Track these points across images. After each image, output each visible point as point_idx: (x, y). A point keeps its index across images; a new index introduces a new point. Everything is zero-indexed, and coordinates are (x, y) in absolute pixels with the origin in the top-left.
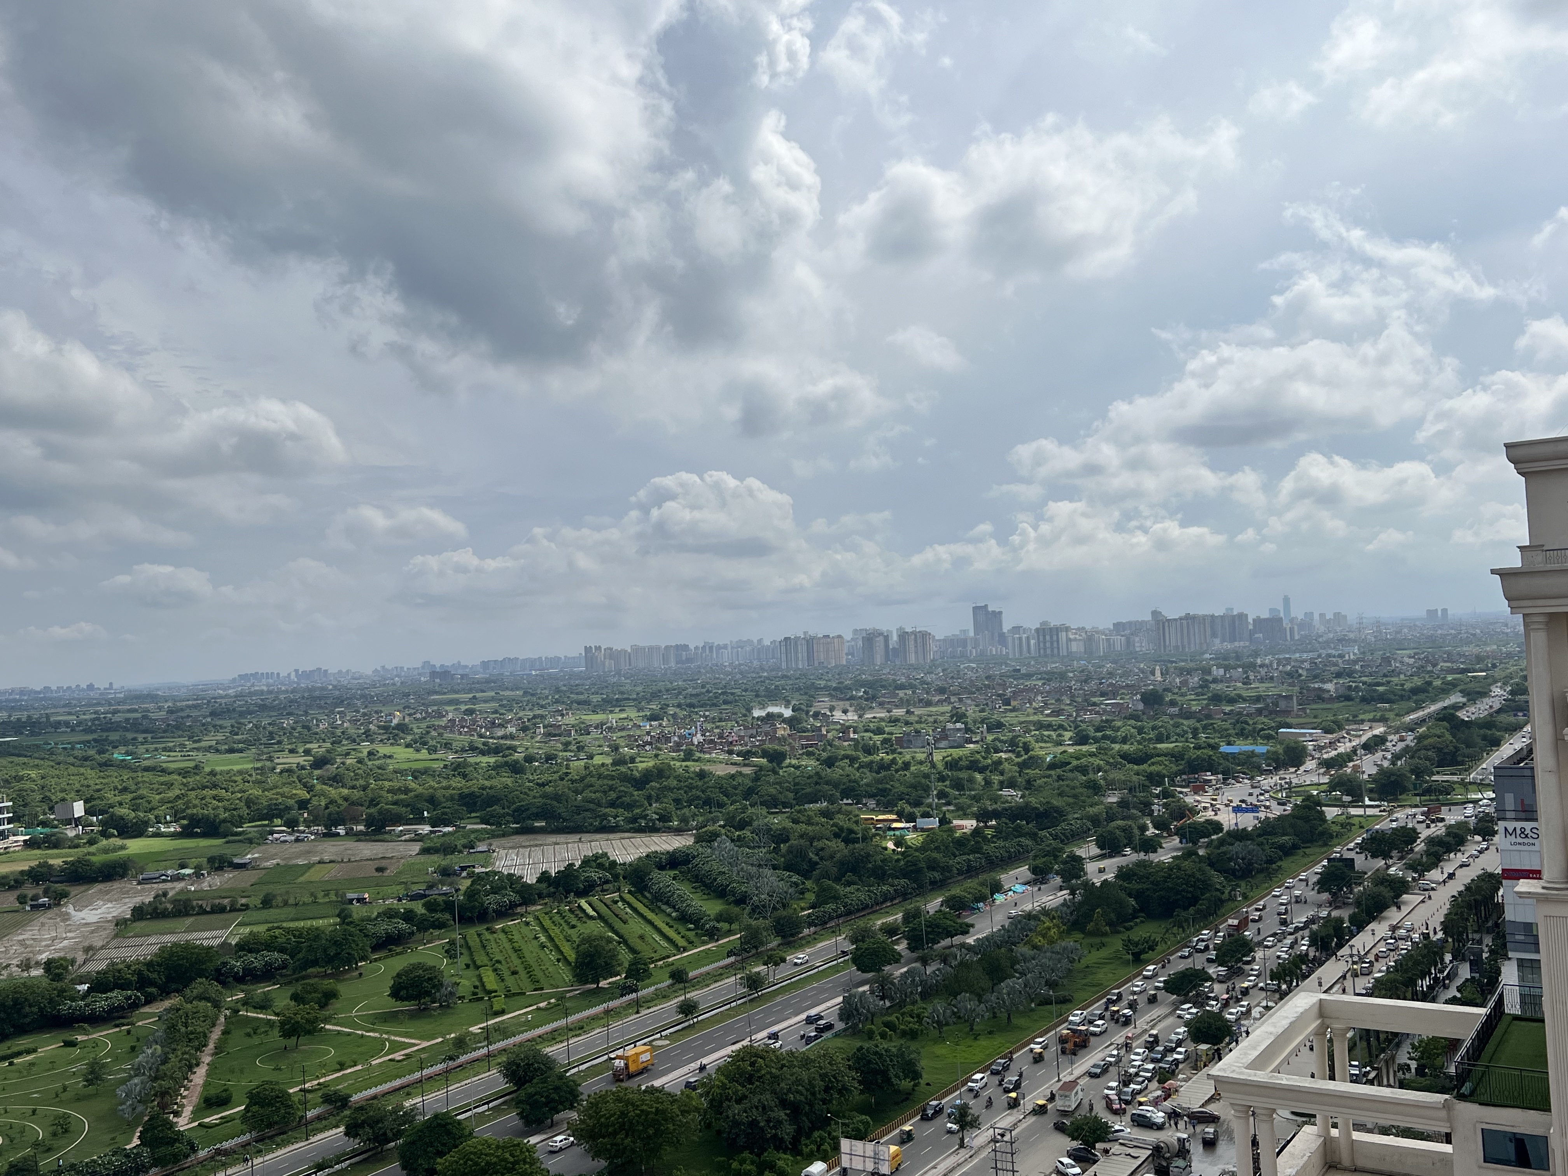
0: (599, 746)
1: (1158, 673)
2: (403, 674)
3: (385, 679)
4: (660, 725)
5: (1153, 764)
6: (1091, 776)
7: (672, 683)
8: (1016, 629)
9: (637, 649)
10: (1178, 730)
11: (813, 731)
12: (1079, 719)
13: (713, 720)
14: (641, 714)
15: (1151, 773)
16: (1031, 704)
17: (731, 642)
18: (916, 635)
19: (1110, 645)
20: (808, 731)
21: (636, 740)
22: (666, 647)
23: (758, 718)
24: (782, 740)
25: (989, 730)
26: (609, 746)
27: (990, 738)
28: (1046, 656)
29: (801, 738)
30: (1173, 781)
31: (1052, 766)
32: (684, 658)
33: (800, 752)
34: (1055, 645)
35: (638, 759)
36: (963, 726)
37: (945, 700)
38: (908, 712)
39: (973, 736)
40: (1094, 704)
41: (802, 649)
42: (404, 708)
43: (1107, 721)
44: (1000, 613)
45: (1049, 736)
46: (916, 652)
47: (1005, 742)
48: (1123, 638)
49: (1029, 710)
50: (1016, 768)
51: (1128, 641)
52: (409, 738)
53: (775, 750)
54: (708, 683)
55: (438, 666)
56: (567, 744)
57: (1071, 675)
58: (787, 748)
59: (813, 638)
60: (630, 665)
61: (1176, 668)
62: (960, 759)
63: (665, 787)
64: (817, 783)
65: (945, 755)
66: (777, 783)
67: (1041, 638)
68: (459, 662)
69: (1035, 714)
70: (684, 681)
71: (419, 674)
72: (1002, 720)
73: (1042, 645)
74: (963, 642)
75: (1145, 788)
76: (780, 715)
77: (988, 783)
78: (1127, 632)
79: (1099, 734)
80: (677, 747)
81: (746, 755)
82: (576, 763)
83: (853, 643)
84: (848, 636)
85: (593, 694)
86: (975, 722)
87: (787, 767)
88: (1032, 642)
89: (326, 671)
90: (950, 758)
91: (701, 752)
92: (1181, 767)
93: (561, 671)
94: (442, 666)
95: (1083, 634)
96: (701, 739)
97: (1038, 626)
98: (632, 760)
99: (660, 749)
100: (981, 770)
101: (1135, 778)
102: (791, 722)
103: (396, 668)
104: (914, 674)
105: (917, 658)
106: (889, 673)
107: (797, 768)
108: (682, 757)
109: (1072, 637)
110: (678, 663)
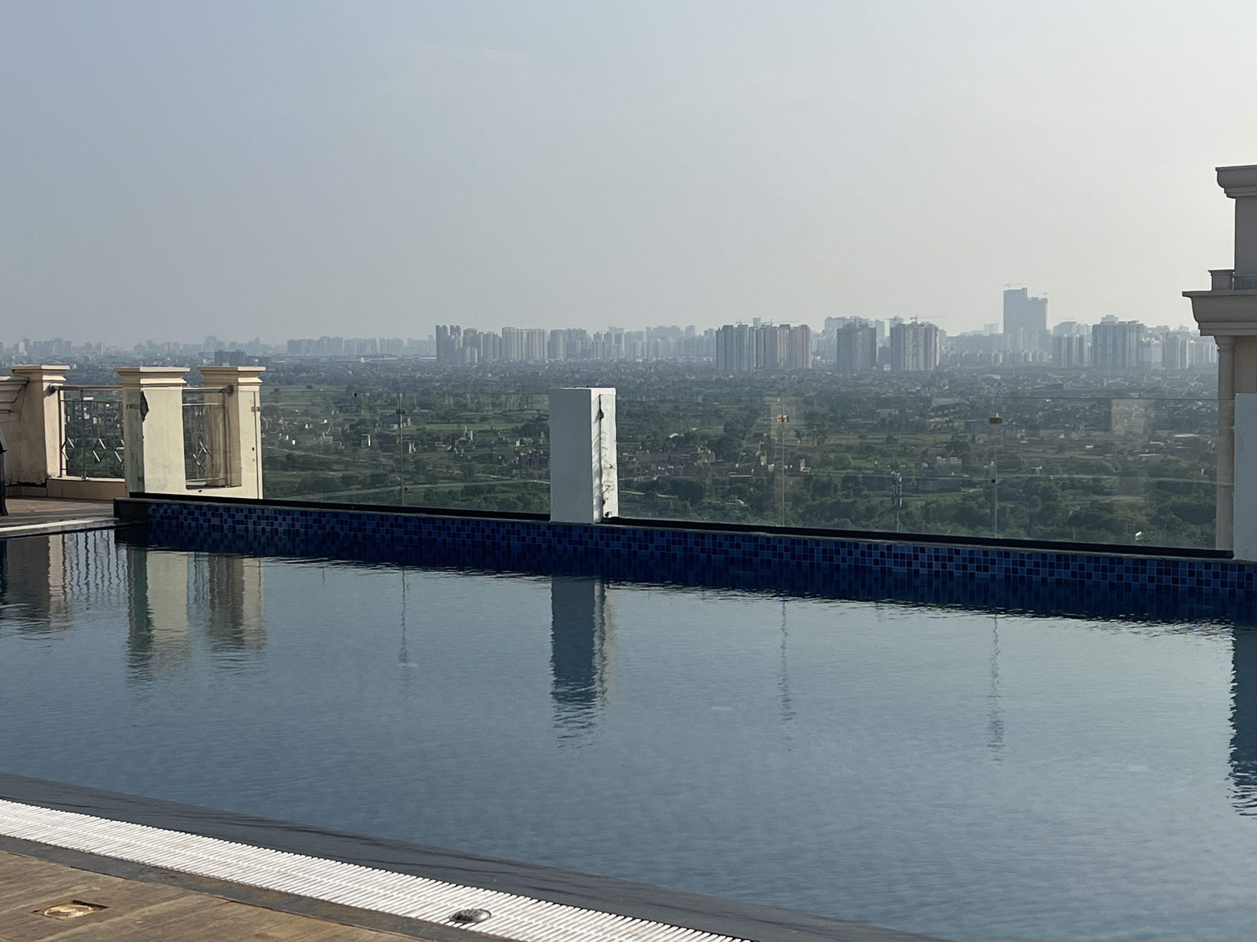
0: (447, 468)
8: (1066, 326)
9: (510, 334)
11: (748, 461)
17: (648, 329)
18: (916, 330)
21: (500, 462)
22: (554, 332)
23: (674, 439)
24: (703, 471)
26: (460, 468)
28: (1104, 366)
29: (730, 469)
32: (579, 350)
34: (1119, 352)
35: (497, 489)
36: (960, 462)
39: (975, 476)
41: (749, 344)
43: (1168, 463)
44: (1045, 301)
46: (915, 355)
53: (690, 484)
55: (226, 345)
58: (709, 482)
59: (766, 329)
60: (500, 355)
65: (930, 500)
67: (1101, 340)
68: (257, 339)
71: (201, 354)
73: (1099, 350)
74: (987, 343)
83: (825, 338)
84: (817, 327)
85: (444, 394)
86: (980, 457)
88: (1087, 346)
90: (934, 505)
93: (402, 359)
94: (233, 344)
95: (1163, 338)
97: (1099, 322)
102: (719, 447)
104: (907, 385)
105: (916, 364)
109: (1146, 341)
110: (568, 356)
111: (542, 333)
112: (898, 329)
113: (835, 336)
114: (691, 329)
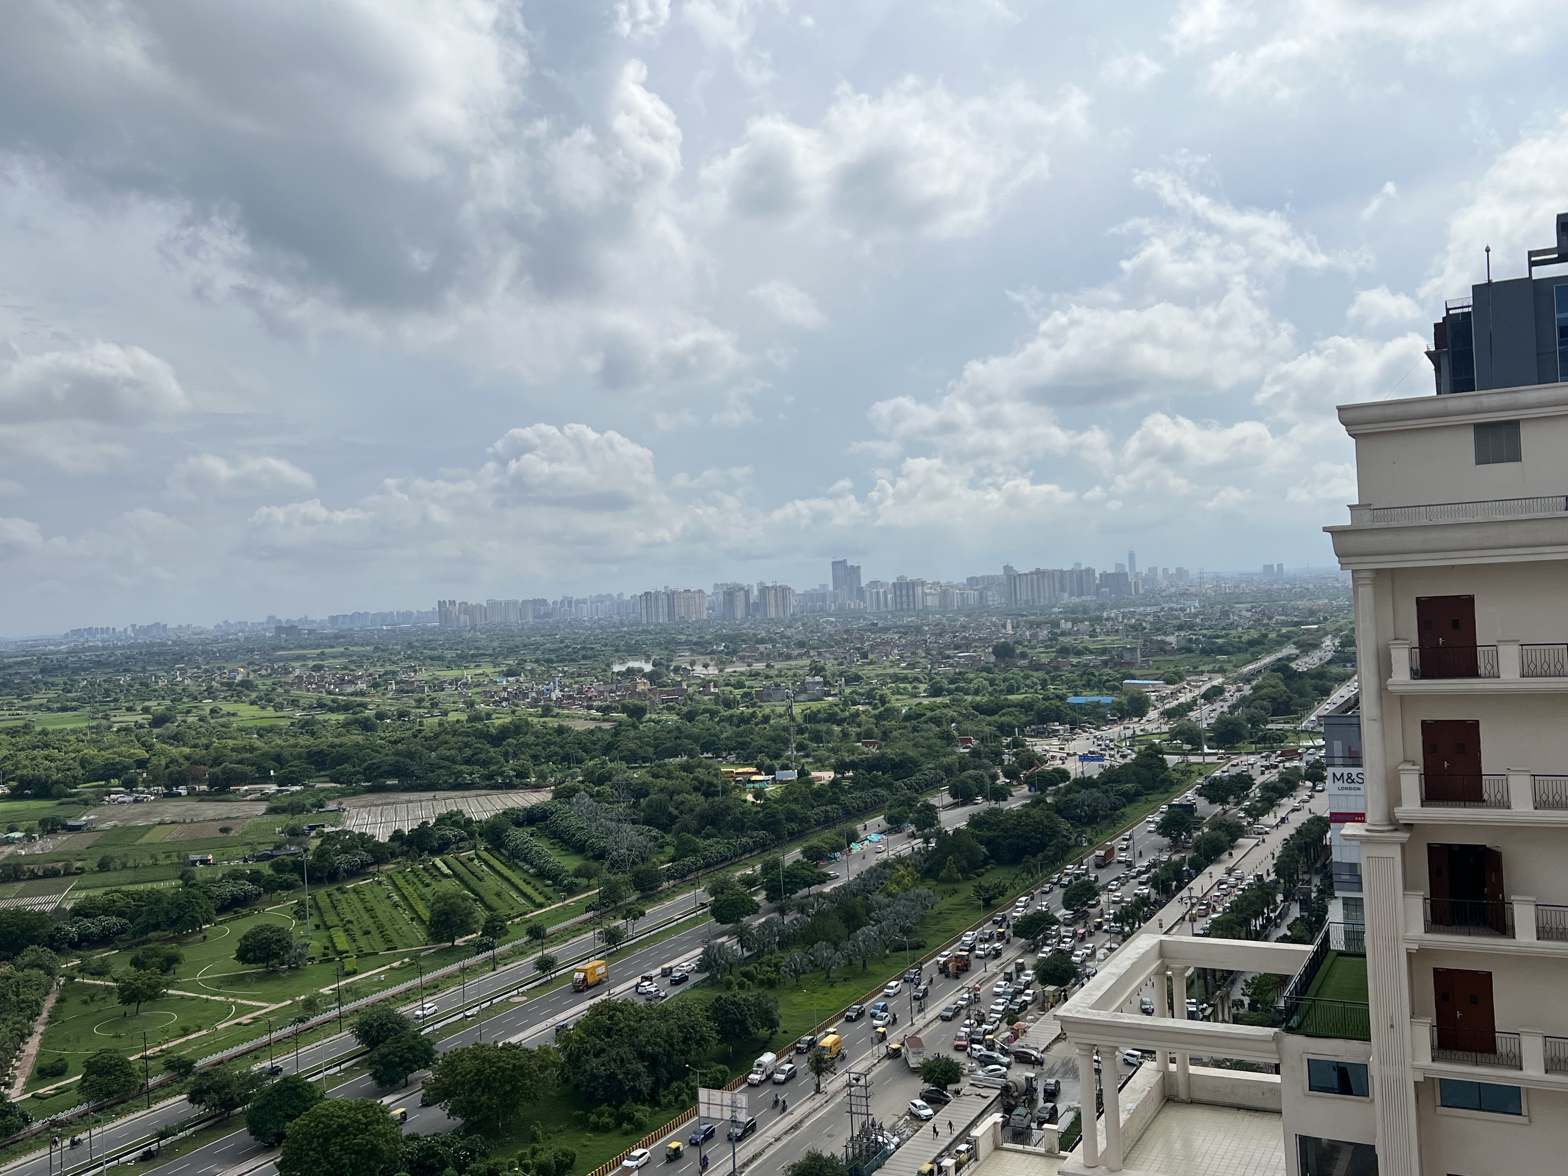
0: (454, 703)
1: (1009, 626)
2: (247, 629)
3: (228, 635)
4: (517, 681)
5: (1004, 715)
6: (944, 727)
7: (529, 638)
8: (874, 584)
9: (492, 604)
10: (1028, 682)
11: (674, 686)
12: (933, 671)
13: (572, 676)
14: (497, 670)
15: (1002, 724)
16: (887, 657)
17: (590, 596)
18: (776, 590)
19: (963, 600)
20: (669, 686)
21: (492, 697)
22: (524, 602)
23: (618, 673)
24: (642, 695)
25: (847, 683)
26: (464, 703)
27: (848, 690)
28: (902, 610)
29: (661, 692)
30: (1023, 731)
31: (908, 718)
32: (542, 613)
33: (661, 707)
34: (911, 599)
35: (493, 716)
36: (822, 679)
37: (804, 654)
38: (767, 666)
39: (832, 689)
40: (949, 657)
41: (663, 603)
42: (249, 664)
43: (960, 673)
44: (858, 568)
45: (905, 689)
46: (777, 607)
47: (862, 695)
48: (976, 592)
49: (885, 663)
50: (873, 720)
51: (981, 595)
52: (254, 695)
53: (635, 705)
54: (566, 638)
55: (284, 620)
56: (420, 701)
57: (926, 628)
58: (647, 703)
59: (674, 593)
60: (486, 620)
61: (1026, 622)
62: (819, 711)
63: (523, 743)
64: (677, 738)
65: (804, 708)
66: (637, 738)
67: (898, 593)
68: (306, 617)
69: (891, 666)
70: (542, 636)
71: (264, 629)
72: (860, 673)
73: (898, 600)
74: (823, 597)
75: (996, 738)
76: (640, 670)
77: (845, 735)
78: (980, 587)
79: (953, 686)
80: (534, 703)
81: (605, 710)
82: (430, 720)
83: (714, 598)
84: (709, 591)
85: (447, 649)
86: (833, 675)
87: (647, 722)
88: (889, 596)
89: (165, 626)
90: (808, 711)
91: (559, 707)
92: (1031, 718)
93: (414, 626)
94: (288, 620)
95: (938, 589)
96: (560, 694)
97: (895, 581)
98: (489, 716)
99: (517, 706)
100: (839, 723)
101: (987, 729)
102: (651, 677)
103: (240, 623)
104: (774, 628)
105: (777, 613)
106: (749, 628)
107: (657, 722)
108: (540, 712)
109: (928, 591)
110: (535, 617)
111: (515, 602)
112: (764, 590)
113: (721, 597)
114: (620, 595)
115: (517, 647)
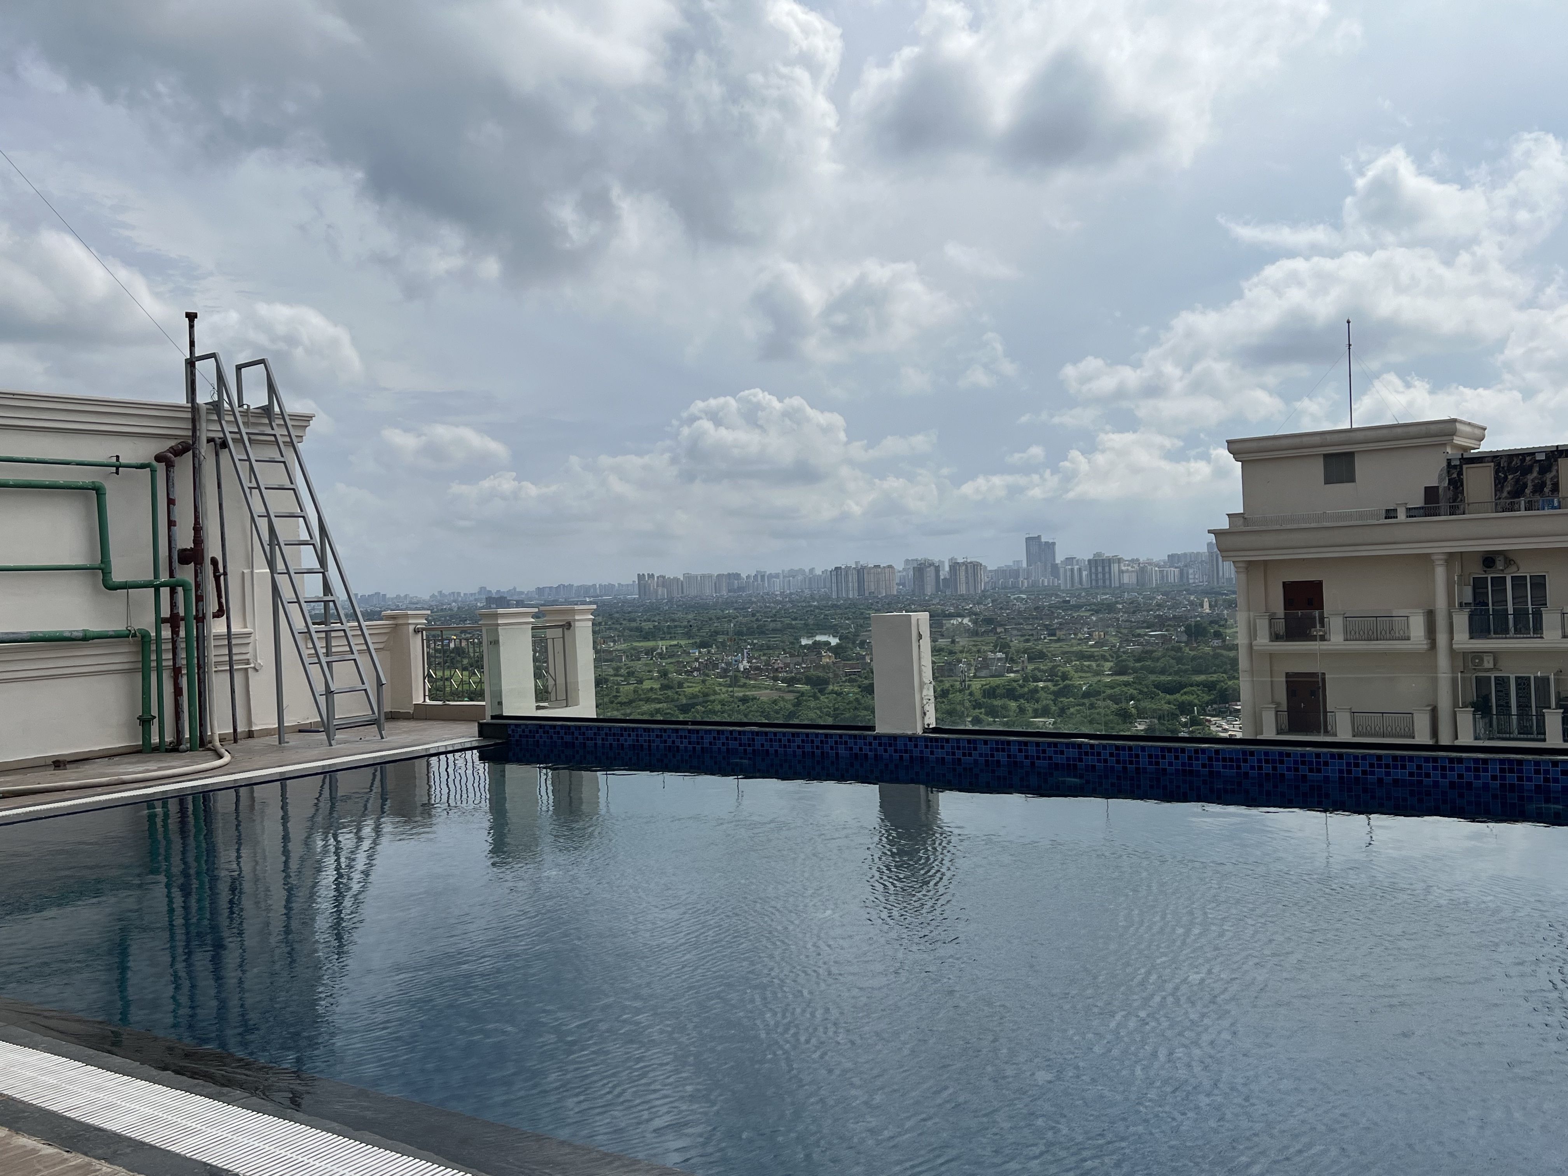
0: (649, 671)
1: (1206, 605)
2: (460, 599)
3: (443, 604)
4: (709, 652)
5: (1185, 693)
6: (1123, 705)
7: (723, 611)
8: (1069, 560)
9: (688, 577)
10: (1217, 662)
11: (858, 660)
12: (1122, 650)
13: (761, 648)
14: (691, 641)
15: (1183, 703)
16: (1075, 634)
17: (783, 571)
18: (966, 566)
19: (1163, 577)
20: (853, 659)
21: (685, 667)
22: (718, 576)
23: (805, 646)
24: (826, 667)
25: (1030, 659)
26: (658, 672)
27: (1030, 667)
28: (1097, 587)
29: (845, 666)
30: (1205, 710)
31: (1087, 695)
32: (736, 587)
33: (844, 679)
34: (1107, 576)
35: (685, 685)
36: (1004, 656)
37: (991, 631)
38: (953, 642)
39: (1014, 666)
40: (1139, 635)
41: (853, 578)
42: (461, 633)
43: (1147, 652)
44: (1054, 544)
45: (1089, 667)
46: (967, 583)
47: (1044, 671)
48: (1177, 570)
49: (1073, 641)
50: (1052, 697)
51: (1181, 573)
52: (465, 661)
53: (819, 677)
54: (758, 612)
55: (494, 591)
56: (617, 669)
57: (1120, 606)
58: (831, 675)
59: (863, 568)
60: (682, 593)
61: (1225, 600)
62: (998, 686)
63: (710, 710)
64: (856, 709)
65: (984, 683)
66: (818, 708)
67: (1093, 570)
68: (515, 589)
69: (1079, 644)
70: (735, 609)
71: (476, 600)
72: (1045, 650)
73: (1093, 577)
74: (1015, 573)
75: (1174, 716)
76: (828, 643)
77: (1022, 710)
78: (1181, 564)
79: (1138, 665)
80: (724, 673)
81: (790, 681)
82: (627, 688)
83: (904, 574)
84: (899, 566)
85: (645, 621)
86: (1018, 652)
87: (829, 694)
88: (1084, 573)
89: (385, 595)
90: (987, 687)
91: (746, 678)
92: (1212, 697)
93: (615, 598)
94: (498, 591)
95: (1136, 566)
96: (748, 665)
97: (1091, 557)
98: (680, 685)
99: (708, 675)
100: (1016, 699)
101: (1166, 707)
102: (837, 651)
103: (453, 593)
104: (963, 604)
105: (968, 589)
106: (938, 604)
107: (838, 694)
108: (728, 682)
109: (1124, 568)
110: (729, 591)
111: (710, 576)
112: (955, 566)
113: (911, 573)
114: (812, 570)
115: (710, 619)
